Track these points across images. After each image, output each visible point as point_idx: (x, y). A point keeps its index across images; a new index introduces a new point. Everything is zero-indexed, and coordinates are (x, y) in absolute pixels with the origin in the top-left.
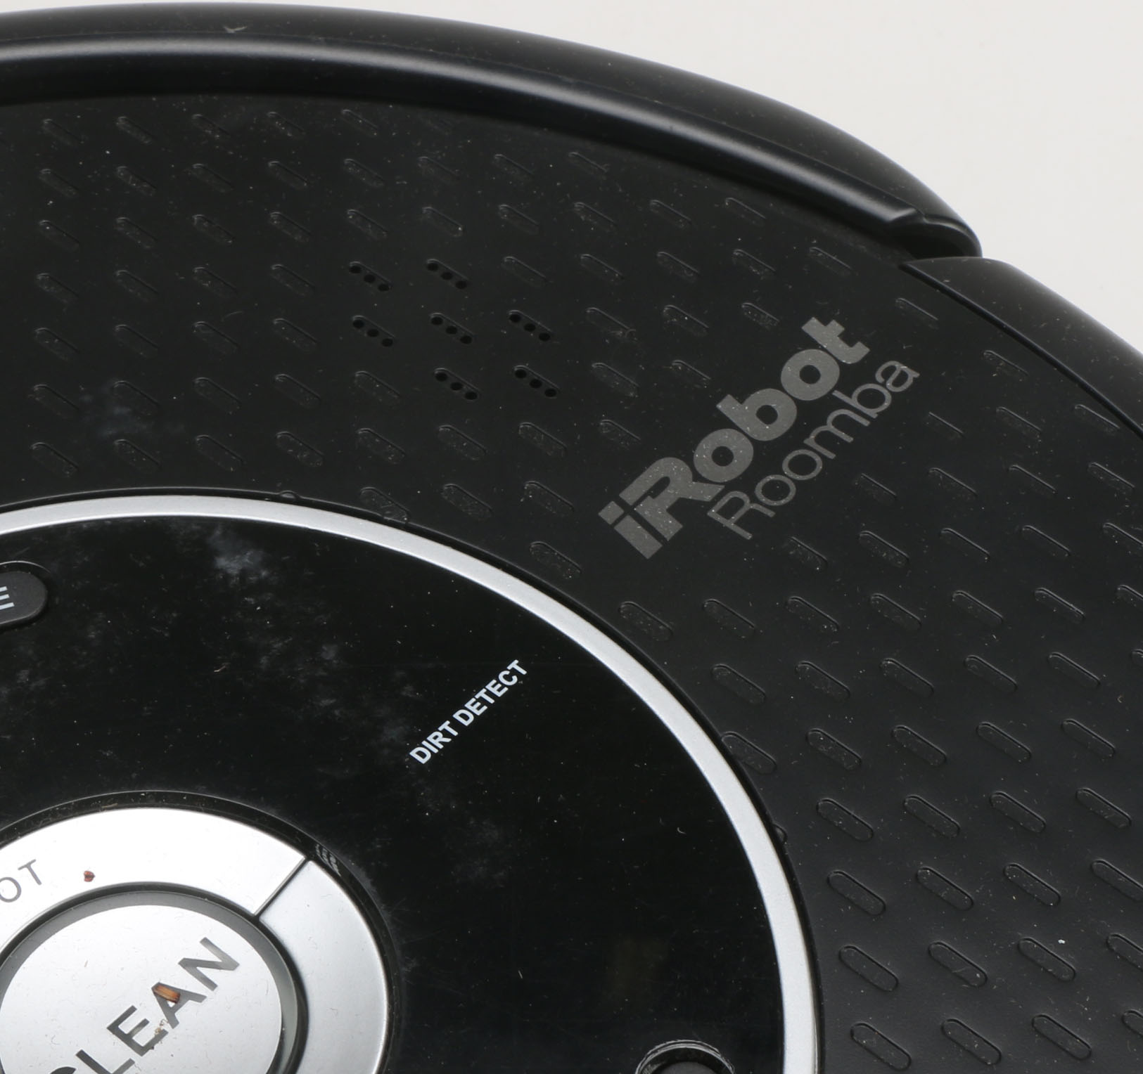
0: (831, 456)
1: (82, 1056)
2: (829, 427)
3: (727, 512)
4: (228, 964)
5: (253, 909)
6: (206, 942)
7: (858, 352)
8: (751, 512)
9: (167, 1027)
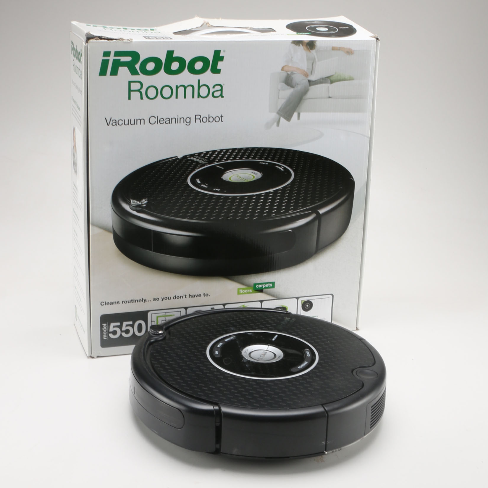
1: (259, 357)
6: (264, 352)
9: (264, 356)
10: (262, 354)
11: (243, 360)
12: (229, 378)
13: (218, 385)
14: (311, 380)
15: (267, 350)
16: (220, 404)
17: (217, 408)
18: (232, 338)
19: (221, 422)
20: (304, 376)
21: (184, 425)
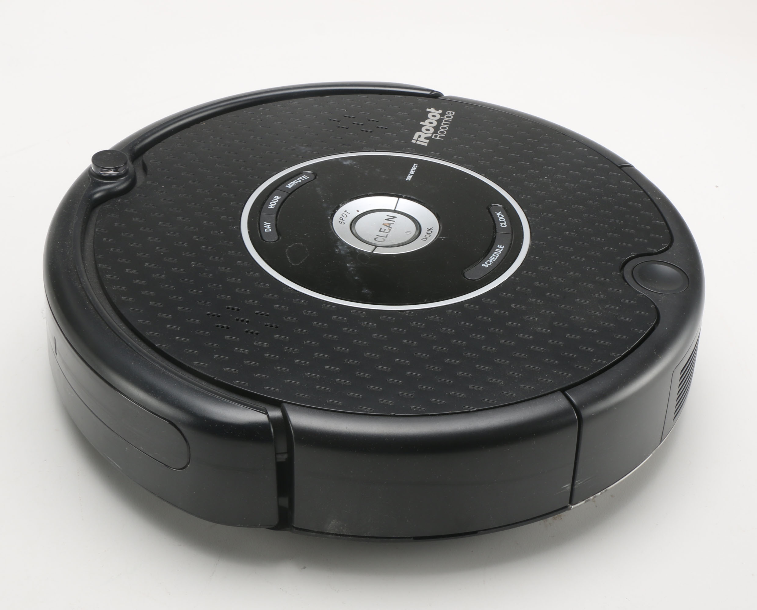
0: (448, 126)
1: (377, 236)
2: (444, 122)
3: (436, 136)
4: (394, 217)
5: (393, 209)
6: (388, 216)
7: (440, 111)
8: (440, 136)
9: (390, 229)
10: (384, 224)
11: (337, 247)
12: (305, 312)
13: (277, 336)
14: (522, 307)
15: (395, 211)
16: (285, 405)
17: (276, 413)
18: (305, 177)
19: (290, 451)
20: (502, 294)
21: (188, 463)
